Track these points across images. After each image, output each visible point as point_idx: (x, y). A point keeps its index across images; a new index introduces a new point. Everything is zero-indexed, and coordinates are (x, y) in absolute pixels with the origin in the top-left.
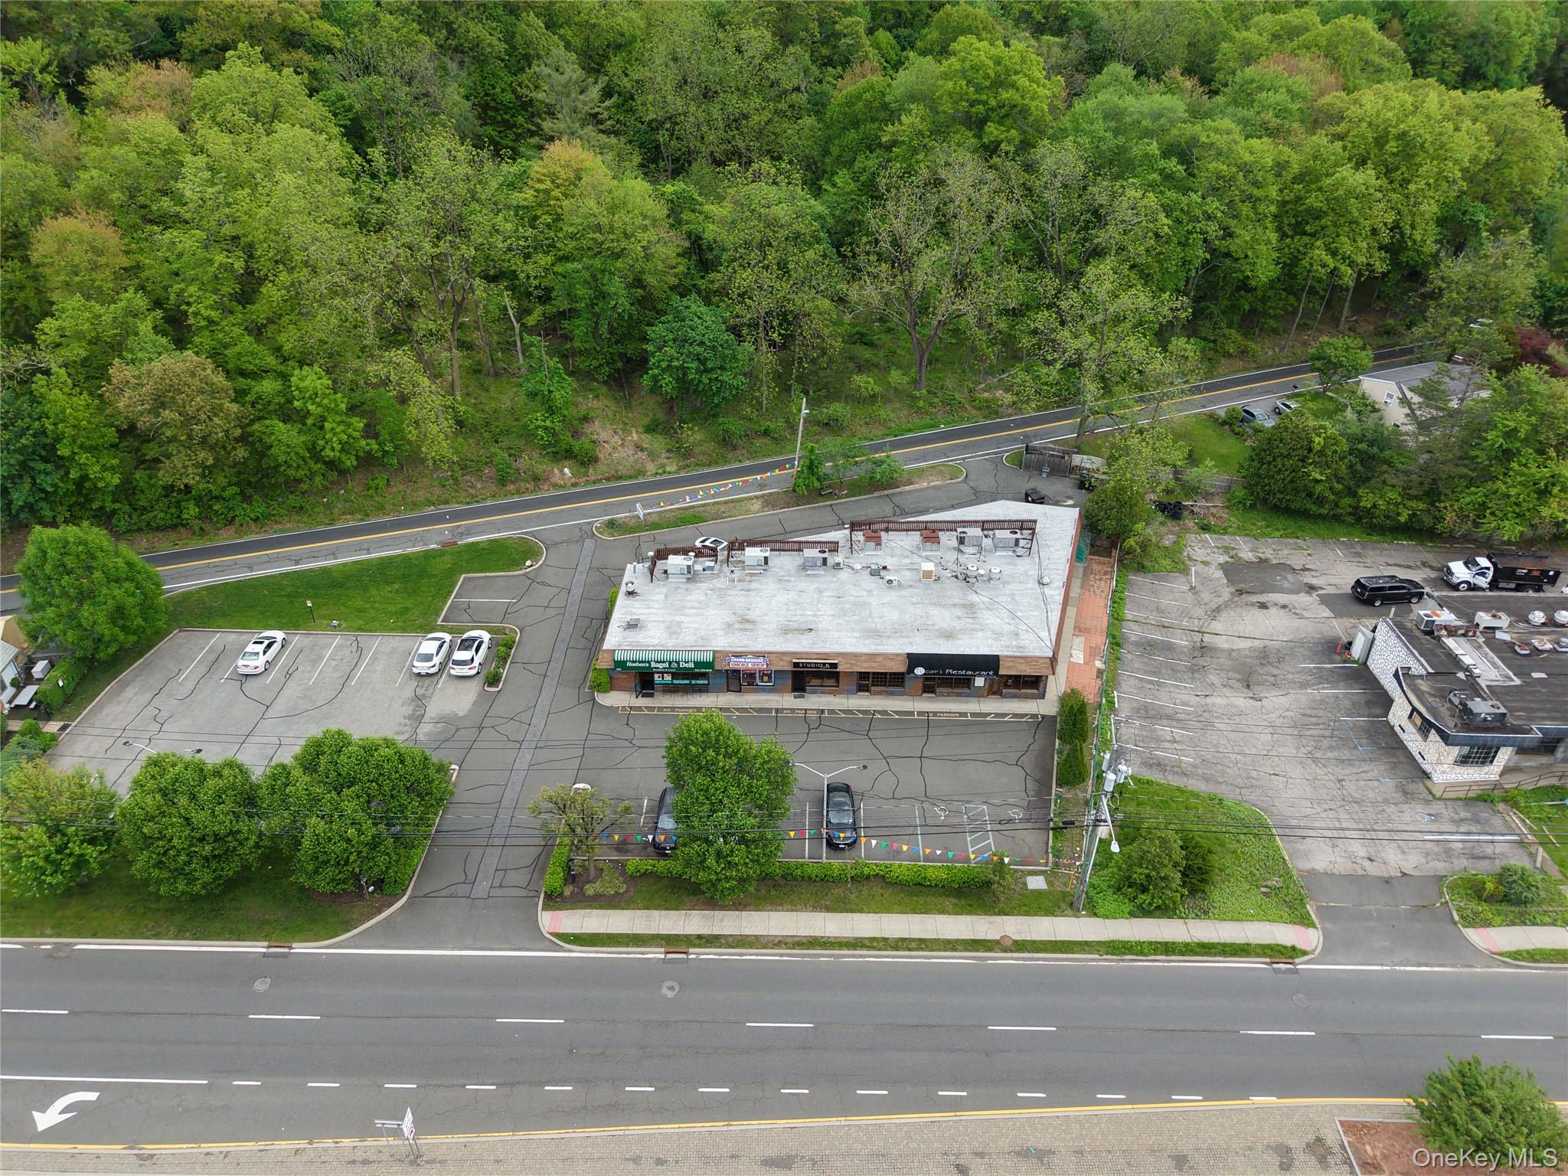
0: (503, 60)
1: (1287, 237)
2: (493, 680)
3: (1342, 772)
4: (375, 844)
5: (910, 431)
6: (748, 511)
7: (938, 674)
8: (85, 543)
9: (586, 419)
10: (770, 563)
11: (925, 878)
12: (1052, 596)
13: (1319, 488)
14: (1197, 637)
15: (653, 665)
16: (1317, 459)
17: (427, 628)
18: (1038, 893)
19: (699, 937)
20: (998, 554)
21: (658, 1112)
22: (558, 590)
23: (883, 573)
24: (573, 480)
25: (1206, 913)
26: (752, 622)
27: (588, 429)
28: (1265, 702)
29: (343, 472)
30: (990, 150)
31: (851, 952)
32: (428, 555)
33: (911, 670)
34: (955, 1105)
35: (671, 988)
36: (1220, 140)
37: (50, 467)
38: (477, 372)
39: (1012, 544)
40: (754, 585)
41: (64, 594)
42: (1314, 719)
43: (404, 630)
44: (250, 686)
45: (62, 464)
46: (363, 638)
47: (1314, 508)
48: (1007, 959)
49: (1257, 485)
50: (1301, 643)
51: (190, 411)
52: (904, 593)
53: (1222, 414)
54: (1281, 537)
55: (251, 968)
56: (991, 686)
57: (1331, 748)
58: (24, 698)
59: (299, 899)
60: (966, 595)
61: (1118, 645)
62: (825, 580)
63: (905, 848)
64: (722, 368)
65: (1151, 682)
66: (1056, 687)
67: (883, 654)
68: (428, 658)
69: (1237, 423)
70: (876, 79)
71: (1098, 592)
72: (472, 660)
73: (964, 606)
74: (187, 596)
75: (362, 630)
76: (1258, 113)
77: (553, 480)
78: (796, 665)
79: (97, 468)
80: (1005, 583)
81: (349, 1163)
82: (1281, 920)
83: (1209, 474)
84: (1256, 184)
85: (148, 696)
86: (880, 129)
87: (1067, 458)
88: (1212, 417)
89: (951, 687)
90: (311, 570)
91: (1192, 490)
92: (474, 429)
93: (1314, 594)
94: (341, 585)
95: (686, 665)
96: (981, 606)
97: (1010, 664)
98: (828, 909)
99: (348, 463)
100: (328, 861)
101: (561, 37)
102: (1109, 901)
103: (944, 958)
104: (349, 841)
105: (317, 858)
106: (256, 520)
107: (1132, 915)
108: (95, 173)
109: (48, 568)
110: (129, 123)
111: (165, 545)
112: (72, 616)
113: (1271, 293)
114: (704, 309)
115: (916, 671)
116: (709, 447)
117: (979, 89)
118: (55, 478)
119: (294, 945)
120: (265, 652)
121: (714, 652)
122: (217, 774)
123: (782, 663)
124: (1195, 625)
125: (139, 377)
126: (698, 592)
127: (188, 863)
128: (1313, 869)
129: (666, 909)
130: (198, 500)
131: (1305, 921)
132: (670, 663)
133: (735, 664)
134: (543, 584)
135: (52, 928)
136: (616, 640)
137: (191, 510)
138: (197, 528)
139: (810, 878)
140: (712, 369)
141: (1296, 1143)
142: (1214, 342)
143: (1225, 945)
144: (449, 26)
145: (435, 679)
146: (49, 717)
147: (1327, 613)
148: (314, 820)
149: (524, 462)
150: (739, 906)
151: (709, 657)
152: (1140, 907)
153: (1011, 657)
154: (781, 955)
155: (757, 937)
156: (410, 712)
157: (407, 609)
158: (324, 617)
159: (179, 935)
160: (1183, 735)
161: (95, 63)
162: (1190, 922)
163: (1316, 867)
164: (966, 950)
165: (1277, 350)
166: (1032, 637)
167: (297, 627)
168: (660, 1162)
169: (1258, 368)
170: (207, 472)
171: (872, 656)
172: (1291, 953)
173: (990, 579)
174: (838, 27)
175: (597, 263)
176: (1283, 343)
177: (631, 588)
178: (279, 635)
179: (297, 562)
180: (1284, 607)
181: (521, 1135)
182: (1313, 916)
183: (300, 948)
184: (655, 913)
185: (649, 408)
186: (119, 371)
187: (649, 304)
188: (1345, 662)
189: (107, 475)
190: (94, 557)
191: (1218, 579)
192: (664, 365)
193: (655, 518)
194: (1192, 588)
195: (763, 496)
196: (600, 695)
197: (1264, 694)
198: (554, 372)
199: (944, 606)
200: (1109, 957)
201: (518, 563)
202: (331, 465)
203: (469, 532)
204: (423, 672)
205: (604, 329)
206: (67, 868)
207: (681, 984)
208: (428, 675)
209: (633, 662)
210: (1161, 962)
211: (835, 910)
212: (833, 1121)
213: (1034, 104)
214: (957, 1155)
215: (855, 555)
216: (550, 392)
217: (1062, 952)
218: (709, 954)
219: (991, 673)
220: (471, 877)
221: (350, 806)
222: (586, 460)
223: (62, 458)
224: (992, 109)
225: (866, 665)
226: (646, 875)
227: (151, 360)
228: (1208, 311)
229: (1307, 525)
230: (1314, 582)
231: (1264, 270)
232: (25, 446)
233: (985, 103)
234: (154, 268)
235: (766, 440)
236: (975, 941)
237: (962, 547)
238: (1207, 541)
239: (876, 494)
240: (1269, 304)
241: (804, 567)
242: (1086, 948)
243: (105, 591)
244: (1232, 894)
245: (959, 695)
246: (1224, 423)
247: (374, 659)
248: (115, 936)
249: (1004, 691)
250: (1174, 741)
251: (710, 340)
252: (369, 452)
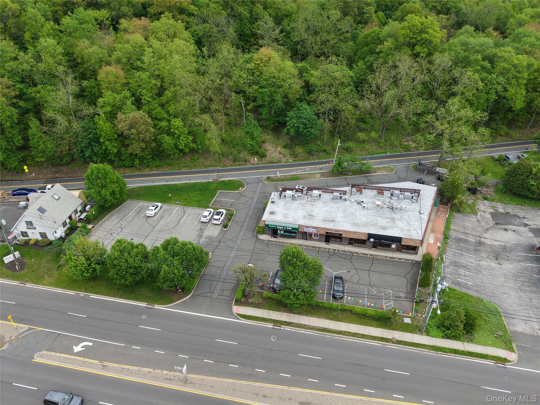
0: (248, 20)
1: (530, 92)
2: (226, 226)
3: (532, 295)
4: (183, 276)
5: (377, 154)
6: (315, 178)
7: (379, 242)
8: (105, 170)
9: (264, 142)
10: (321, 196)
11: (366, 313)
12: (424, 218)
13: (533, 188)
14: (478, 239)
15: (278, 227)
16: (533, 177)
17: (206, 207)
18: (408, 324)
19: (285, 322)
20: (405, 201)
21: (265, 379)
22: (249, 199)
23: (362, 203)
24: (257, 162)
25: (472, 341)
26: (313, 216)
27: (264, 145)
28: (503, 266)
29: (184, 154)
30: (416, 55)
31: (337, 335)
32: (209, 183)
33: (369, 239)
34: (370, 395)
35: (274, 338)
36: (506, 55)
37: (97, 145)
38: (230, 124)
39: (411, 197)
40: (315, 203)
41: (98, 185)
42: (522, 275)
43: (199, 207)
44: (150, 220)
45: (100, 144)
46: (186, 208)
47: (530, 195)
48: (394, 346)
49: (508, 184)
50: (520, 245)
51: (140, 130)
52: (369, 211)
53: (496, 157)
54: (516, 204)
55: (142, 311)
56: (398, 248)
57: (528, 286)
58: (82, 217)
59: (158, 291)
60: (392, 215)
61: (447, 238)
62: (341, 204)
63: (360, 301)
64: (312, 128)
65: (458, 253)
66: (422, 251)
67: (359, 233)
68: (205, 217)
69: (503, 160)
70: (377, 29)
71: (441, 218)
72: (220, 219)
73: (391, 218)
74: (133, 189)
75: (186, 206)
76: (523, 45)
77: (251, 162)
78: (327, 233)
79: (110, 146)
80: (406, 212)
81: (165, 379)
82: (501, 348)
83: (489, 178)
84: (519, 72)
85: (119, 220)
86: (376, 47)
87: (434, 168)
88: (492, 158)
89: (383, 247)
90: (172, 184)
91: (482, 184)
92: (227, 143)
93: (527, 227)
94: (180, 190)
95: (289, 228)
96: (397, 219)
97: (406, 241)
98: (331, 319)
99: (186, 151)
100: (168, 280)
101: (268, 12)
102: (434, 331)
103: (370, 342)
104: (175, 274)
105: (165, 278)
106: (156, 167)
107: (443, 337)
108: (119, 52)
109: (93, 176)
110: (130, 37)
111: (128, 172)
112: (99, 192)
113: (521, 113)
114: (307, 107)
115: (370, 240)
116: (304, 154)
117: (414, 33)
118: (98, 148)
119: (155, 305)
120: (155, 210)
121: (299, 225)
122: (137, 247)
123: (322, 232)
124: (478, 234)
125: (125, 118)
126: (295, 204)
127: (126, 275)
129: (275, 311)
130: (139, 159)
131: (511, 349)
132: (284, 227)
133: (306, 230)
134: (244, 196)
135: (84, 289)
136: (266, 217)
137: (137, 162)
138: (138, 168)
139: (325, 307)
140: (308, 128)
142: (496, 130)
143: (478, 354)
144: (232, 8)
145: (207, 224)
146: (89, 223)
147: (531, 235)
148: (165, 266)
149: (242, 155)
150: (300, 313)
151: (297, 227)
152: (446, 335)
153: (406, 238)
154: (313, 333)
155: (305, 325)
156: (198, 234)
157: (200, 200)
158: (174, 200)
159: (121, 297)
160: (469, 274)
161: (122, 18)
162: (465, 343)
163: (517, 330)
164: (379, 341)
165: (521, 134)
166: (415, 232)
167: (165, 203)
168: (265, 396)
169: (512, 141)
170: (143, 150)
171: (355, 233)
172: (504, 361)
173: (401, 209)
174: (364, 10)
175: (273, 89)
176: (524, 132)
177: (273, 200)
178: (160, 204)
179: (167, 181)
180: (514, 231)
181: (220, 379)
182: (515, 348)
183: (157, 307)
184: (271, 312)
185: (285, 140)
186: (120, 116)
187: (289, 104)
188: (537, 254)
189: (113, 148)
190: (107, 174)
191: (489, 218)
192: (292, 125)
193: (283, 177)
194: (478, 220)
195: (321, 173)
196: (259, 235)
197: (503, 263)
198: (255, 125)
199: (383, 218)
200: (432, 351)
201: (237, 189)
202: (181, 151)
203: (222, 177)
204: (204, 221)
205: (273, 112)
206: (90, 272)
207: (277, 337)
208: (205, 222)
209: (271, 225)
210: (452, 356)
211: (333, 320)
212: (325, 393)
213: (434, 39)
215: (352, 196)
216: (253, 132)
217: (414, 347)
218: (288, 328)
219: (398, 243)
220: (212, 291)
221: (176, 263)
222: (262, 156)
223: (101, 142)
224: (418, 41)
225: (352, 235)
226: (269, 298)
227: (130, 113)
228: (495, 118)
229: (527, 201)
230: (528, 223)
231: (519, 104)
232: (90, 138)
233: (416, 38)
234: (133, 84)
235: (324, 153)
236: (382, 338)
237: (392, 197)
238: (486, 204)
239: (362, 175)
240: (519, 117)
241: (333, 199)
242: (424, 347)
243: (109, 185)
244: (483, 335)
245: (386, 250)
246: (497, 160)
247: (188, 215)
248: (102, 295)
249: (402, 250)
250: (465, 276)
251: (308, 118)
252: (193, 148)
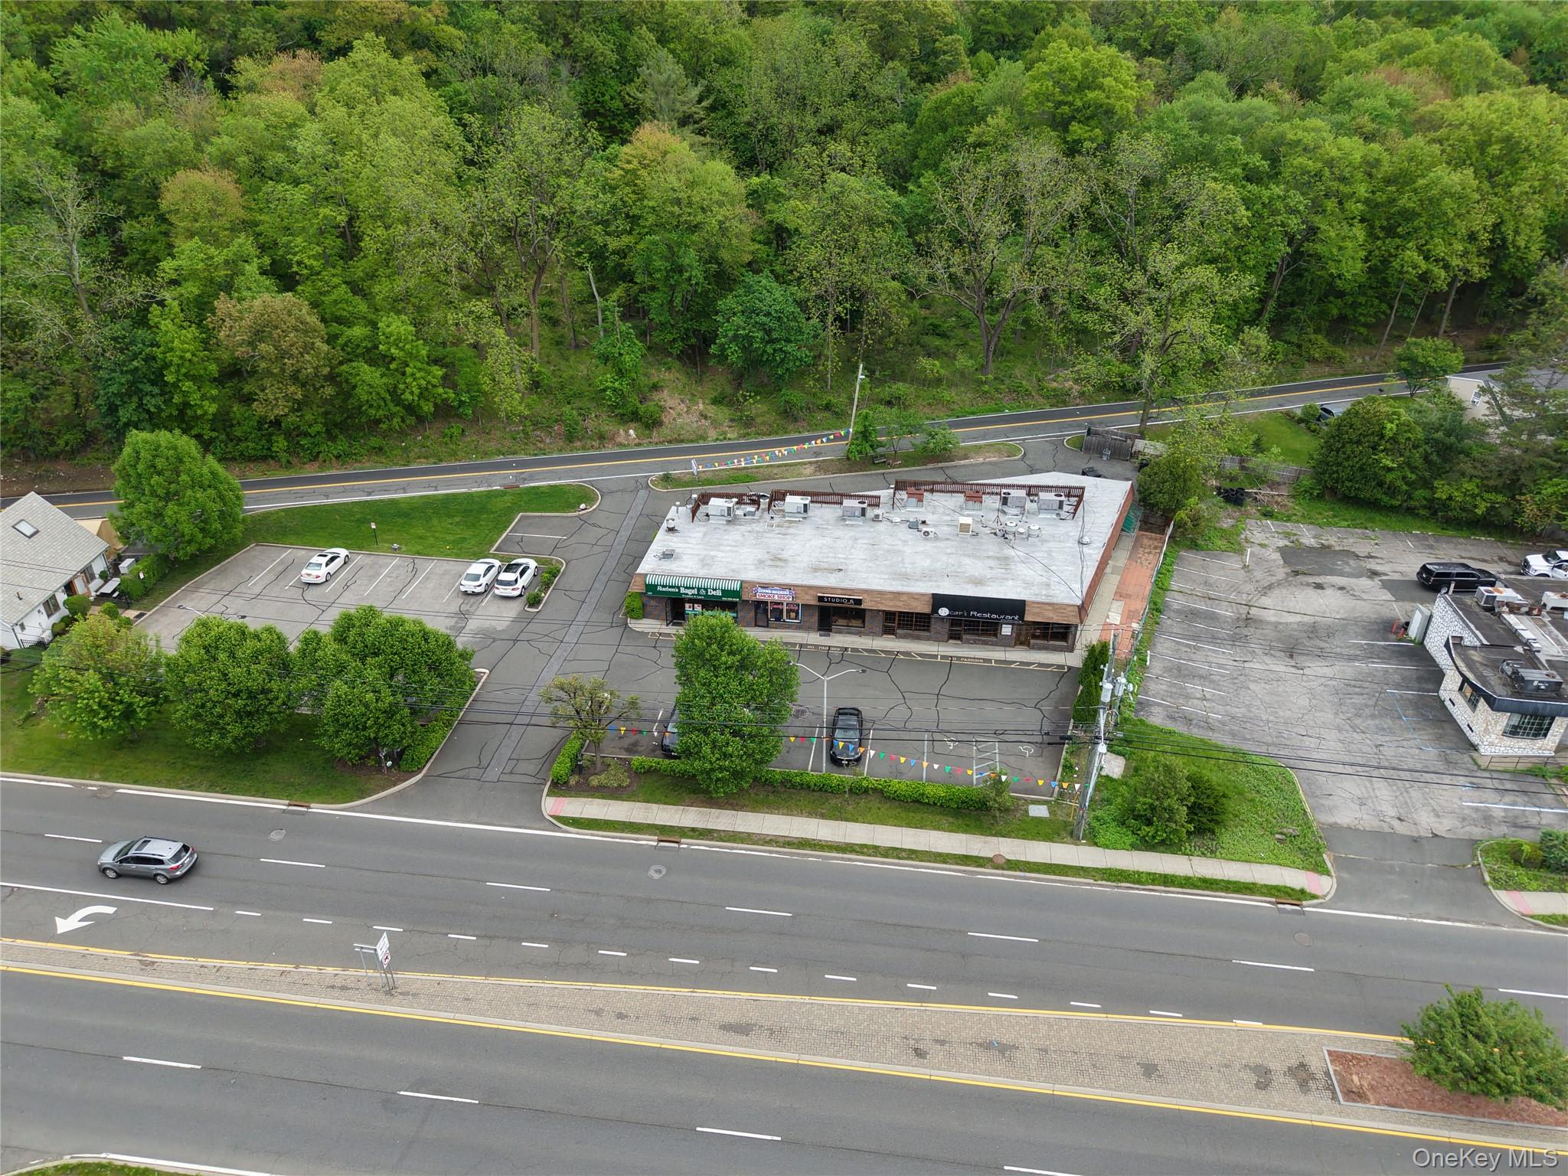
0: (614, 70)
1: (1378, 238)
2: (534, 602)
3: (1381, 739)
4: (390, 713)
5: (973, 413)
6: (799, 475)
7: (963, 616)
8: (175, 448)
9: (655, 387)
10: (810, 513)
11: (923, 794)
12: (1090, 555)
13: (1390, 477)
14: (1244, 610)
15: (683, 590)
16: (1388, 446)
17: (477, 556)
18: (1039, 820)
19: (693, 830)
20: (1041, 516)
21: (627, 974)
22: (606, 531)
23: (920, 527)
24: (637, 441)
25: (1212, 852)
26: (785, 560)
27: (656, 396)
28: (1306, 671)
29: (421, 419)
30: (1072, 150)
31: (840, 855)
32: (490, 495)
33: (935, 610)
34: (922, 997)
35: (659, 871)
36: (1308, 138)
37: (156, 391)
38: (558, 343)
39: (1056, 506)
40: (791, 531)
41: (153, 493)
42: (1357, 690)
43: (458, 556)
44: (312, 594)
45: (167, 391)
46: (420, 561)
47: (1385, 499)
48: (998, 875)
49: (1324, 473)
50: (1356, 621)
51: (284, 345)
52: (939, 544)
53: (1299, 412)
54: (1349, 526)
55: (273, 820)
56: (1019, 635)
57: (1373, 717)
58: (108, 588)
59: (324, 769)
60: (1002, 549)
61: (1159, 611)
62: (863, 531)
63: (903, 760)
64: (788, 341)
65: (1188, 646)
66: (1088, 635)
67: (909, 594)
68: (477, 578)
69: (1310, 420)
70: (969, 86)
71: (1145, 563)
72: (516, 581)
73: (998, 558)
74: (267, 516)
75: (419, 554)
76: (1354, 118)
77: (618, 440)
78: (821, 599)
79: (198, 395)
80: (1043, 541)
81: (328, 987)
82: (1293, 865)
83: (1276, 463)
84: (1343, 179)
85: (218, 597)
86: (968, 132)
87: (1129, 441)
88: (1289, 416)
89: (978, 635)
90: (381, 501)
91: (1259, 480)
92: (549, 391)
93: (1377, 579)
94: (406, 515)
95: (714, 593)
96: (1017, 559)
97: (1037, 610)
98: (823, 816)
99: (426, 408)
100: (348, 723)
101: (672, 51)
102: (1111, 833)
103: (933, 869)
104: (367, 706)
105: (337, 720)
106: (338, 457)
107: (1134, 847)
108: (226, 139)
109: (141, 467)
110: (260, 100)
111: (255, 474)
112: (158, 515)
113: (1362, 299)
114: (775, 285)
115: (940, 611)
116: (771, 417)
117: (1065, 90)
118: (159, 400)
119: (312, 805)
120: (327, 565)
121: (742, 582)
122: (256, 636)
123: (807, 597)
124: (1244, 598)
125: (240, 311)
126: (736, 533)
127: (221, 716)
128: (1336, 823)
129: (665, 804)
130: (288, 435)
131: (1319, 868)
132: (699, 589)
133: (762, 595)
134: (594, 525)
135: (100, 773)
136: (650, 566)
137: (280, 443)
138: (284, 461)
139: (809, 787)
140: (778, 340)
141: (1277, 1066)
142: (1299, 346)
143: (1229, 882)
144: (566, 36)
145: (480, 598)
146: (128, 606)
147: (1388, 596)
148: (338, 682)
149: (591, 424)
150: (735, 807)
151: (736, 586)
152: (1143, 839)
153: (1038, 603)
154: (771, 852)
155: (749, 834)
156: (452, 624)
157: (464, 539)
158: (386, 541)
159: (211, 788)
160: (1214, 695)
161: (242, 54)
162: (1195, 860)
163: (1339, 821)
164: (957, 864)
165: (1367, 358)
166: (1064, 588)
167: (361, 548)
168: (621, 1016)
169: (1343, 375)
170: (299, 407)
171: (897, 595)
172: (1301, 895)
173: (1029, 535)
174: (937, 44)
175: (674, 236)
176: (1374, 352)
177: (671, 524)
178: (343, 552)
179: (369, 494)
180: (1342, 588)
181: (492, 980)
182: (1329, 865)
183: (317, 808)
184: (655, 806)
185: (719, 382)
186: (223, 304)
187: (723, 279)
188: (1400, 641)
189: (206, 403)
190: (181, 461)
191: (1274, 560)
192: (730, 334)
193: (709, 476)
194: (1245, 566)
195: (817, 462)
196: (633, 621)
197: (1308, 664)
198: (625, 337)
199: (975, 557)
200: (1104, 882)
201: (574, 507)
202: (410, 409)
203: (532, 477)
204: (470, 590)
205: (678, 301)
206: (117, 714)
207: (669, 869)
208: (474, 594)
209: (663, 586)
210: (1159, 892)
211: (830, 818)
212: (798, 998)
213: (1119, 103)
214: (917, 1041)
215: (897, 510)
216: (621, 354)
217: (1055, 874)
218: (701, 845)
219: (1016, 618)
220: (485, 763)
221: (371, 674)
222: (651, 423)
223: (166, 384)
224: (1078, 110)
225: (892, 603)
226: (650, 771)
227: (253, 298)
228: (1295, 316)
229: (1378, 517)
230: (1378, 568)
231: (1351, 266)
232: (136, 369)
233: (1070, 104)
234: (267, 221)
235: (827, 414)
236: (967, 857)
237: (1005, 508)
238: (1268, 526)
239: (930, 466)
240: (1360, 310)
241: (843, 518)
242: (1081, 873)
243: (189, 493)
244: (1244, 838)
245: (986, 643)
246: (1300, 421)
247: (427, 578)
248: (154, 785)
249: (1032, 641)
250: (1204, 699)
251: (776, 311)
252: (446, 399)
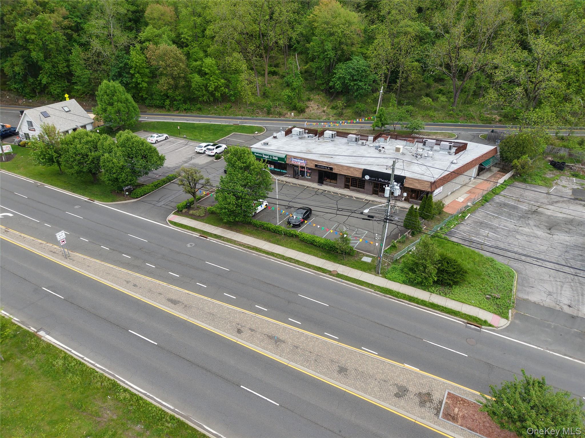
2: (218, 158)
7: (375, 180)
8: (114, 87)
9: (308, 99)
10: (334, 139)
12: (453, 167)
14: (535, 208)
15: (263, 156)
17: (208, 142)
18: (365, 263)
19: (215, 235)
20: (440, 152)
21: (149, 273)
23: (379, 148)
25: (446, 294)
26: (312, 152)
27: (307, 102)
28: (555, 236)
29: (216, 100)
31: (266, 255)
32: (227, 126)
33: (363, 176)
34: (258, 312)
35: (192, 245)
40: (323, 144)
43: (204, 142)
46: (190, 142)
48: (330, 278)
52: (384, 155)
55: (79, 203)
59: (108, 192)
61: (486, 201)
62: (356, 148)
64: (361, 81)
65: (493, 216)
67: (354, 168)
68: (202, 147)
71: (492, 183)
73: (407, 163)
75: (192, 140)
77: (286, 115)
78: (316, 166)
79: (141, 80)
80: (434, 160)
81: (50, 251)
82: (488, 310)
94: (194, 128)
95: (275, 158)
97: (411, 182)
98: (270, 241)
99: (218, 95)
102: (395, 274)
103: (302, 269)
106: (185, 110)
107: (404, 282)
114: (362, 60)
116: (351, 114)
119: (95, 201)
123: (312, 165)
124: (538, 204)
126: (300, 142)
129: (212, 225)
131: (503, 315)
132: (269, 156)
133: (294, 162)
136: (257, 146)
137: (168, 103)
138: (167, 109)
141: (413, 389)
145: (201, 155)
149: (278, 110)
150: (237, 231)
151: (284, 156)
153: (412, 179)
154: (239, 248)
156: (185, 160)
157: (209, 138)
158: (183, 135)
160: (493, 236)
162: (434, 295)
163: (530, 299)
164: (314, 269)
167: (174, 136)
168: (135, 285)
171: (349, 168)
172: (482, 323)
173: (428, 157)
177: (276, 136)
178: (166, 135)
179: (188, 121)
181: (103, 263)
182: (510, 315)
184: (207, 225)
190: (116, 92)
191: (567, 193)
194: (548, 192)
195: (359, 130)
197: (557, 233)
200: (379, 292)
201: (253, 133)
202: (212, 94)
203: (246, 123)
204: (198, 151)
207: (196, 245)
209: (257, 153)
210: (405, 303)
212: (206, 298)
214: (242, 326)
215: (375, 143)
217: (357, 284)
218: (214, 240)
220: (160, 200)
222: (301, 111)
223: (131, 74)
225: (346, 171)
226: (213, 213)
236: (320, 268)
238: (572, 180)
241: (348, 142)
242: (370, 286)
244: (467, 292)
247: (188, 147)
250: (487, 237)
251: (357, 68)
